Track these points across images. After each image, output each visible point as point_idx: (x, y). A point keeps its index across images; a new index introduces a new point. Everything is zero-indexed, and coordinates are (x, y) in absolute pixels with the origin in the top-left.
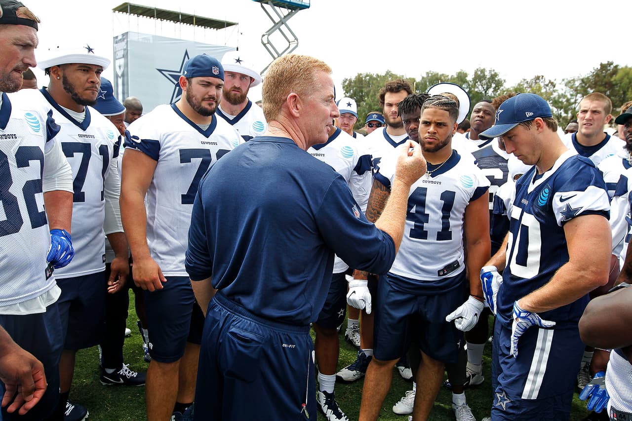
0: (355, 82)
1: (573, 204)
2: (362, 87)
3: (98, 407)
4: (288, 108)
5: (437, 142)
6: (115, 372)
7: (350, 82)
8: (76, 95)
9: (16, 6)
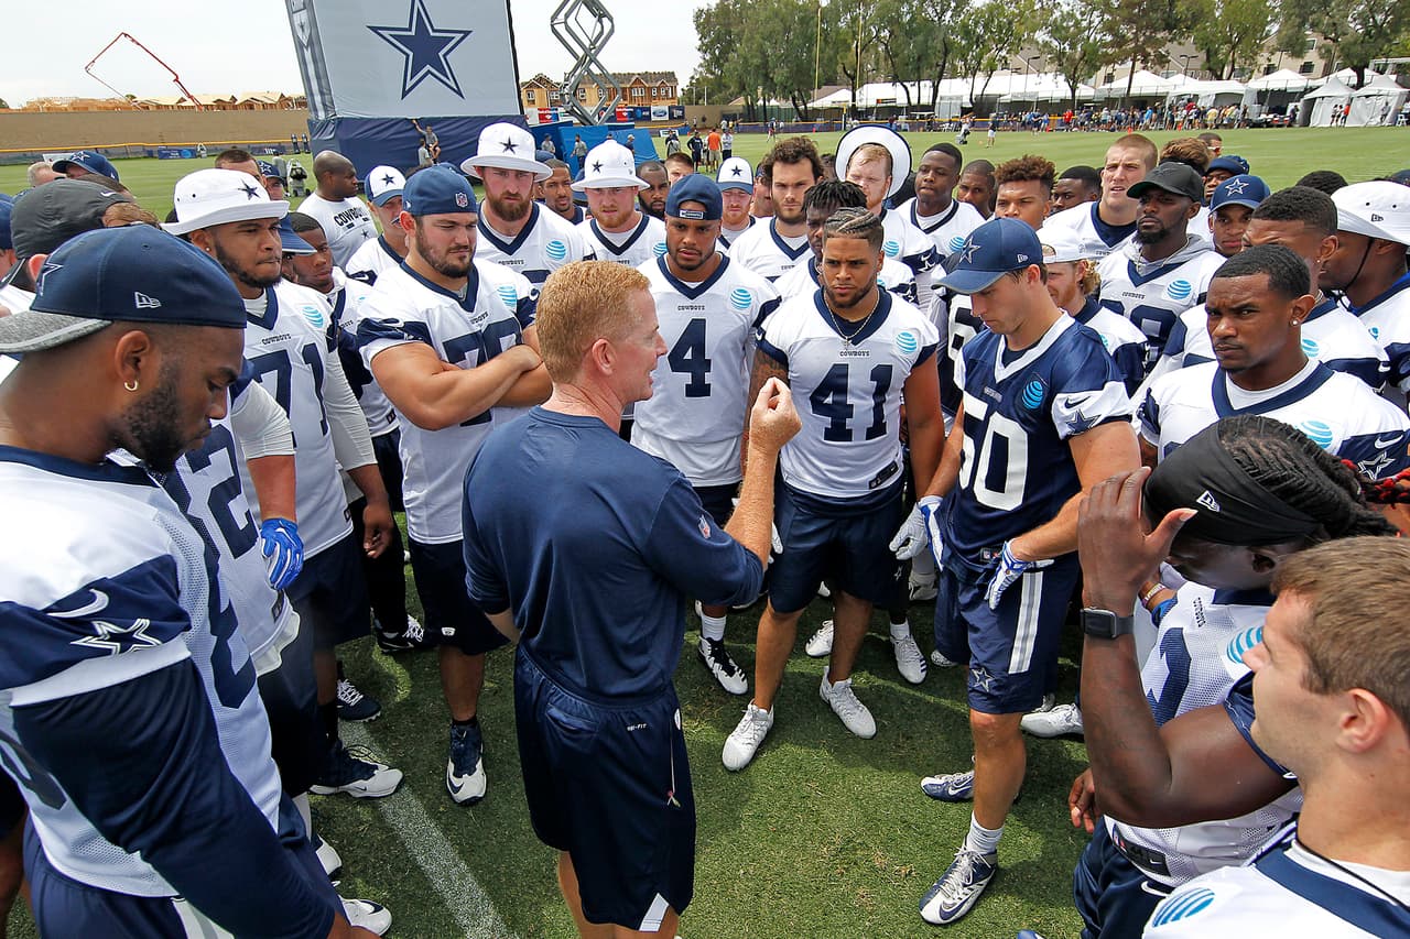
0: (717, 15)
1: (1087, 411)
2: (729, 24)
3: (384, 690)
4: (594, 362)
5: (854, 291)
6: (399, 637)
7: (709, 14)
8: (245, 274)
9: (101, 207)
